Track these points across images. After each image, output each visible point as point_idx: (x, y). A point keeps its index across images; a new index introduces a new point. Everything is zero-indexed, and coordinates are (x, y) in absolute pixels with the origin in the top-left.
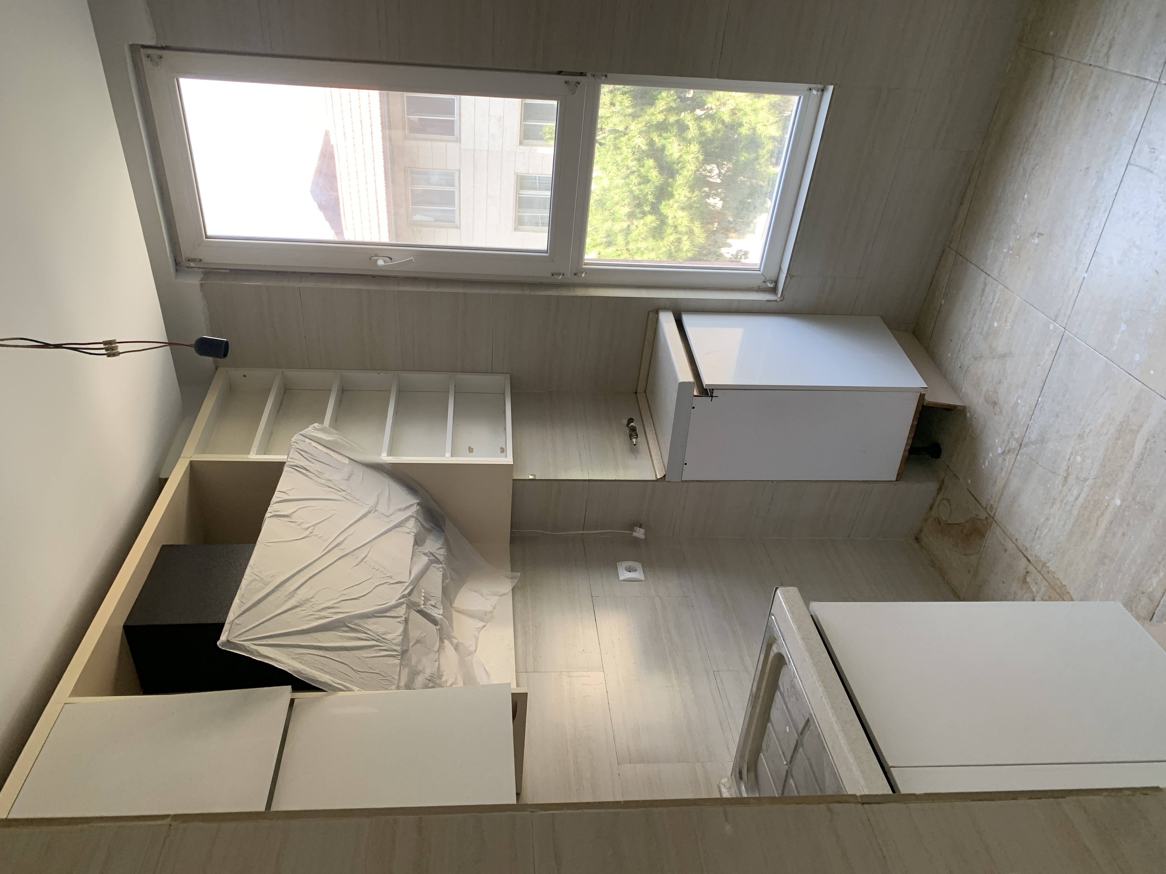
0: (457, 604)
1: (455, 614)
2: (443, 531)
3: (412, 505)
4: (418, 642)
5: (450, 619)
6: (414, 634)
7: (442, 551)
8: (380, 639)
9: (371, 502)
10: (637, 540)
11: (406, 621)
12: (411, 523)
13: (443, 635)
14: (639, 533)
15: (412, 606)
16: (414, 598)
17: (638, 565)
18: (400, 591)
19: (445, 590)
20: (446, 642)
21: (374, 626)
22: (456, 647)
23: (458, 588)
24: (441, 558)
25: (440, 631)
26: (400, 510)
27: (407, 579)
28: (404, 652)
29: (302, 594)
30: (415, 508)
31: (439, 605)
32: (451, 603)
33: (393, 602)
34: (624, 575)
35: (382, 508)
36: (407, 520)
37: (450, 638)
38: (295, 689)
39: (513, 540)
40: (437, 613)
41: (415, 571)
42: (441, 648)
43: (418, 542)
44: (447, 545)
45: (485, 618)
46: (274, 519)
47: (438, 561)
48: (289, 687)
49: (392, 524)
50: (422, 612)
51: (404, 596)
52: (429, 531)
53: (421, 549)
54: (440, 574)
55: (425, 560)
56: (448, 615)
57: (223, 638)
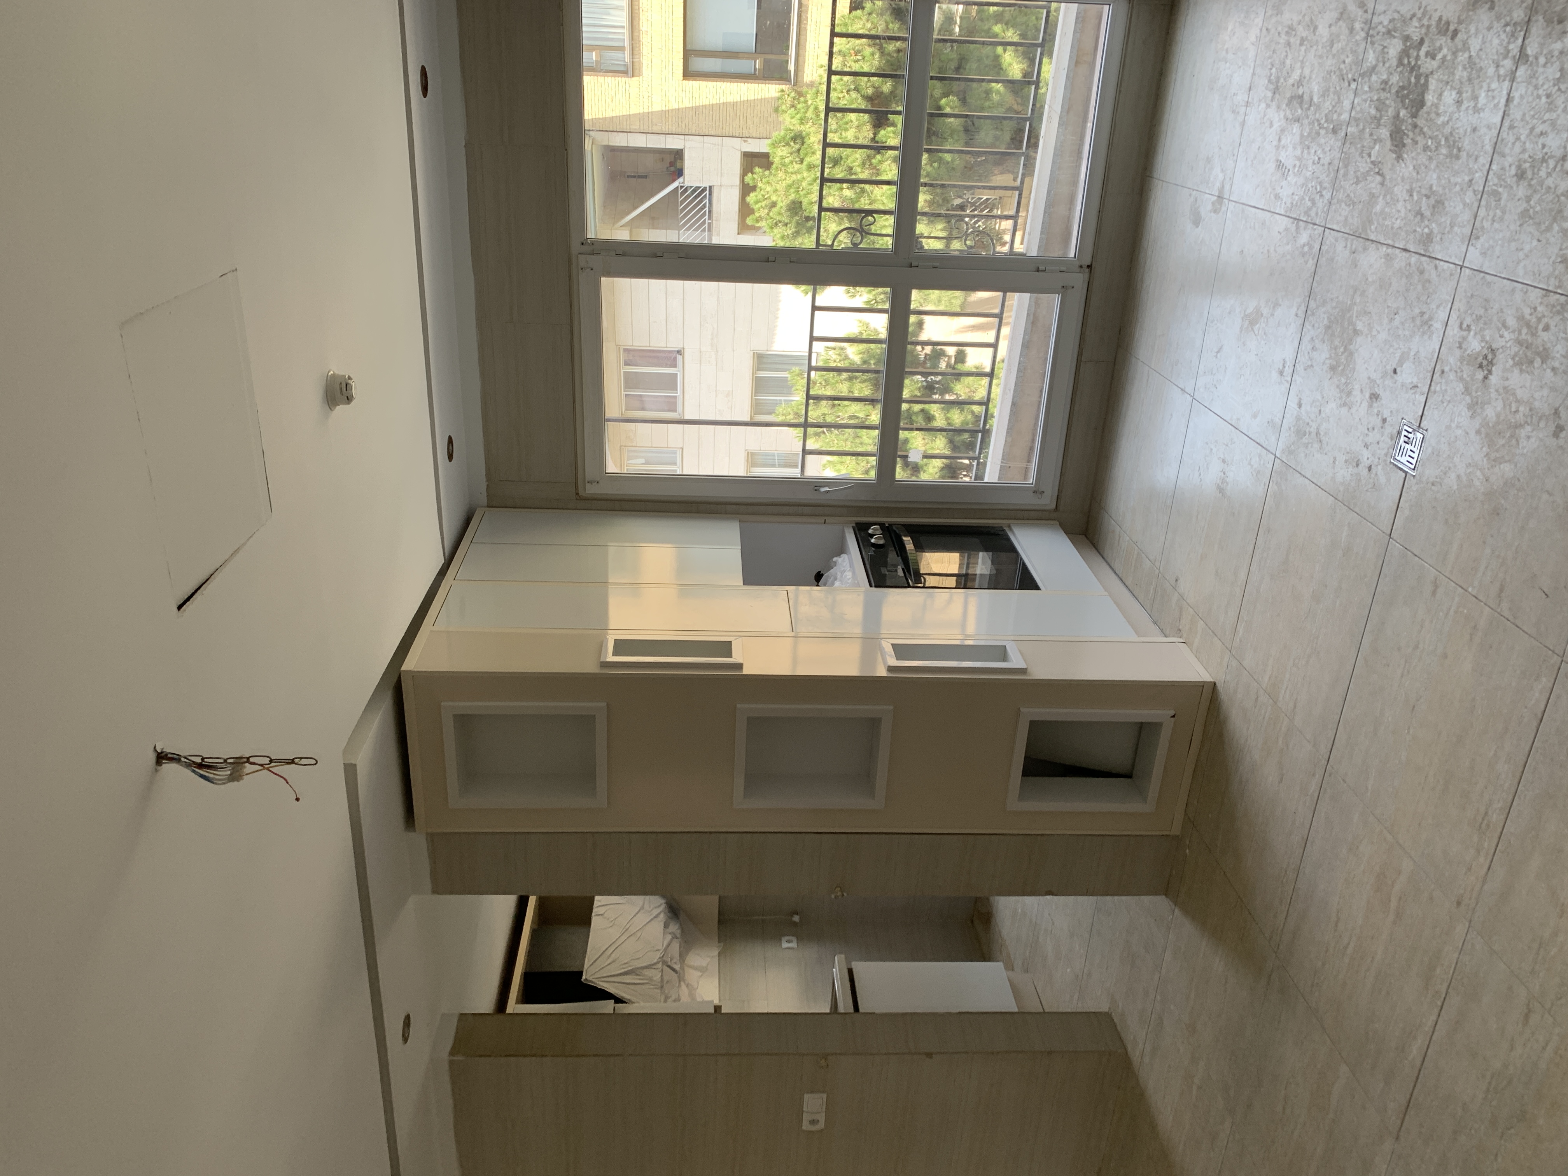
0: (686, 962)
1: (686, 968)
2: (678, 919)
3: (661, 904)
4: (668, 982)
5: (683, 970)
6: (666, 978)
7: (679, 931)
8: (651, 979)
9: (641, 904)
10: (795, 924)
11: (662, 970)
12: (662, 916)
13: (681, 979)
14: (796, 918)
15: (665, 963)
16: (665, 958)
17: (794, 939)
18: (658, 955)
19: (680, 955)
20: (682, 983)
21: (647, 972)
22: (687, 986)
23: (687, 952)
24: (678, 935)
25: (679, 977)
26: (656, 907)
27: (662, 948)
28: (662, 987)
29: (613, 956)
30: (664, 906)
31: (678, 962)
32: (684, 961)
33: (655, 961)
34: (785, 945)
35: (646, 907)
36: (659, 914)
37: (684, 981)
38: (616, 1002)
39: (719, 922)
40: (677, 967)
41: (666, 943)
42: (679, 986)
43: (666, 926)
44: (682, 928)
45: (703, 970)
46: (598, 917)
47: (677, 938)
48: (613, 1001)
49: (652, 917)
50: (669, 967)
51: (660, 958)
52: (672, 919)
53: (667, 930)
54: (678, 945)
55: (670, 937)
56: (682, 968)
57: (584, 977)
